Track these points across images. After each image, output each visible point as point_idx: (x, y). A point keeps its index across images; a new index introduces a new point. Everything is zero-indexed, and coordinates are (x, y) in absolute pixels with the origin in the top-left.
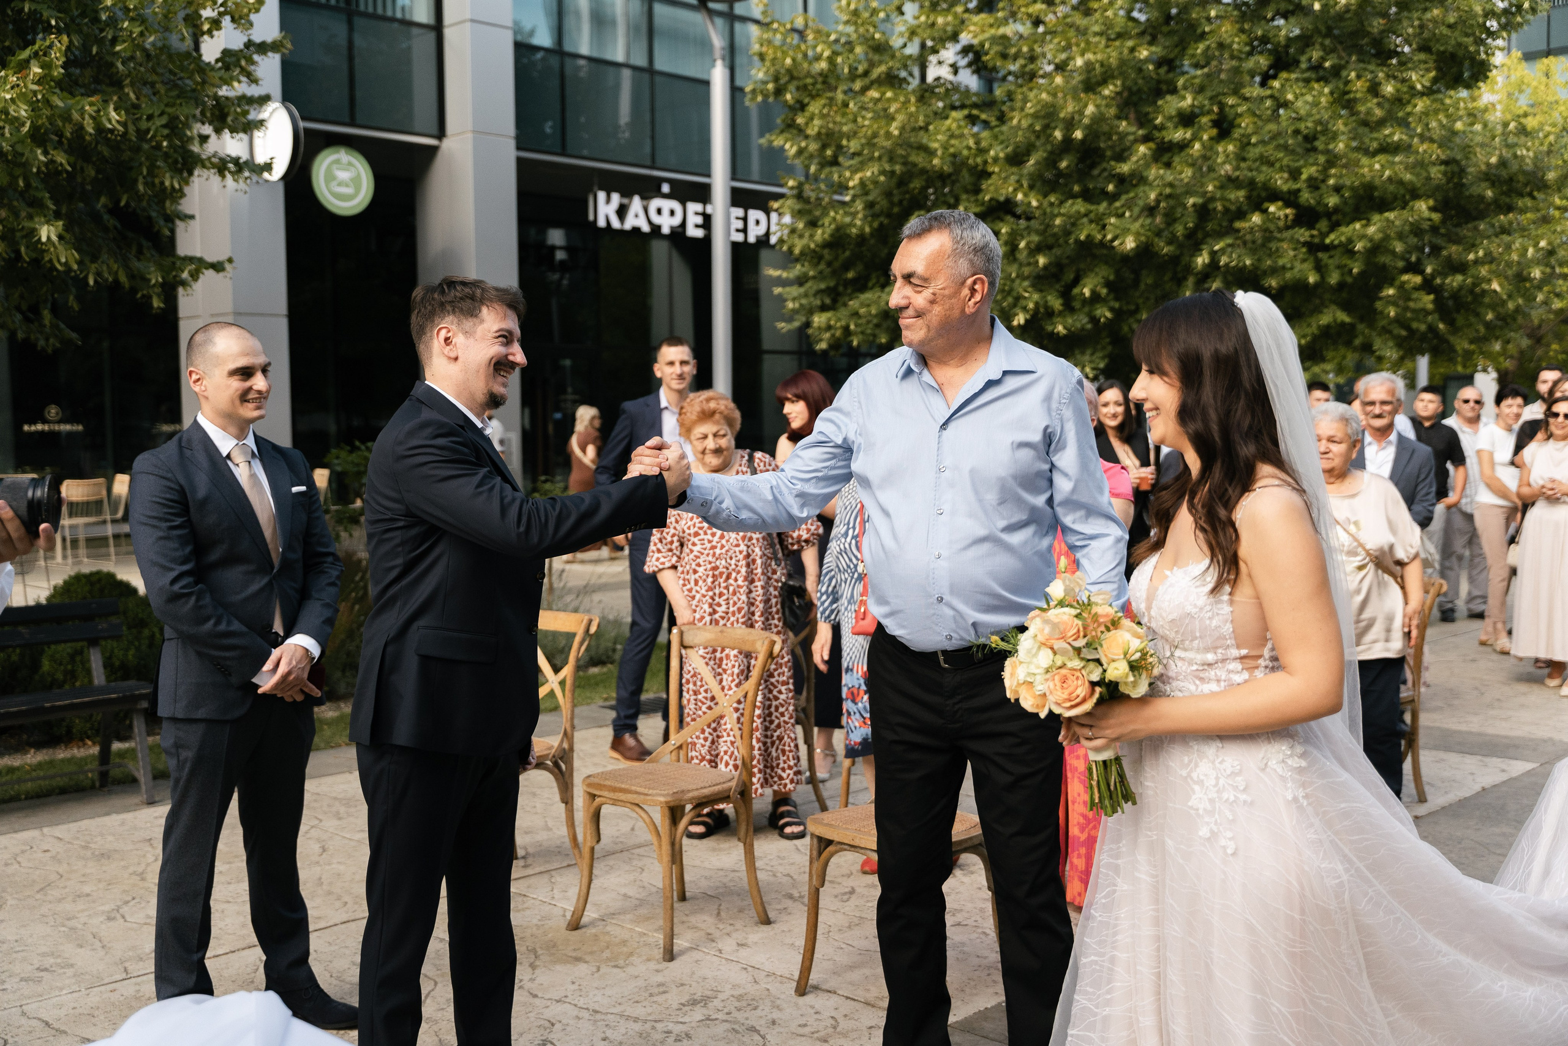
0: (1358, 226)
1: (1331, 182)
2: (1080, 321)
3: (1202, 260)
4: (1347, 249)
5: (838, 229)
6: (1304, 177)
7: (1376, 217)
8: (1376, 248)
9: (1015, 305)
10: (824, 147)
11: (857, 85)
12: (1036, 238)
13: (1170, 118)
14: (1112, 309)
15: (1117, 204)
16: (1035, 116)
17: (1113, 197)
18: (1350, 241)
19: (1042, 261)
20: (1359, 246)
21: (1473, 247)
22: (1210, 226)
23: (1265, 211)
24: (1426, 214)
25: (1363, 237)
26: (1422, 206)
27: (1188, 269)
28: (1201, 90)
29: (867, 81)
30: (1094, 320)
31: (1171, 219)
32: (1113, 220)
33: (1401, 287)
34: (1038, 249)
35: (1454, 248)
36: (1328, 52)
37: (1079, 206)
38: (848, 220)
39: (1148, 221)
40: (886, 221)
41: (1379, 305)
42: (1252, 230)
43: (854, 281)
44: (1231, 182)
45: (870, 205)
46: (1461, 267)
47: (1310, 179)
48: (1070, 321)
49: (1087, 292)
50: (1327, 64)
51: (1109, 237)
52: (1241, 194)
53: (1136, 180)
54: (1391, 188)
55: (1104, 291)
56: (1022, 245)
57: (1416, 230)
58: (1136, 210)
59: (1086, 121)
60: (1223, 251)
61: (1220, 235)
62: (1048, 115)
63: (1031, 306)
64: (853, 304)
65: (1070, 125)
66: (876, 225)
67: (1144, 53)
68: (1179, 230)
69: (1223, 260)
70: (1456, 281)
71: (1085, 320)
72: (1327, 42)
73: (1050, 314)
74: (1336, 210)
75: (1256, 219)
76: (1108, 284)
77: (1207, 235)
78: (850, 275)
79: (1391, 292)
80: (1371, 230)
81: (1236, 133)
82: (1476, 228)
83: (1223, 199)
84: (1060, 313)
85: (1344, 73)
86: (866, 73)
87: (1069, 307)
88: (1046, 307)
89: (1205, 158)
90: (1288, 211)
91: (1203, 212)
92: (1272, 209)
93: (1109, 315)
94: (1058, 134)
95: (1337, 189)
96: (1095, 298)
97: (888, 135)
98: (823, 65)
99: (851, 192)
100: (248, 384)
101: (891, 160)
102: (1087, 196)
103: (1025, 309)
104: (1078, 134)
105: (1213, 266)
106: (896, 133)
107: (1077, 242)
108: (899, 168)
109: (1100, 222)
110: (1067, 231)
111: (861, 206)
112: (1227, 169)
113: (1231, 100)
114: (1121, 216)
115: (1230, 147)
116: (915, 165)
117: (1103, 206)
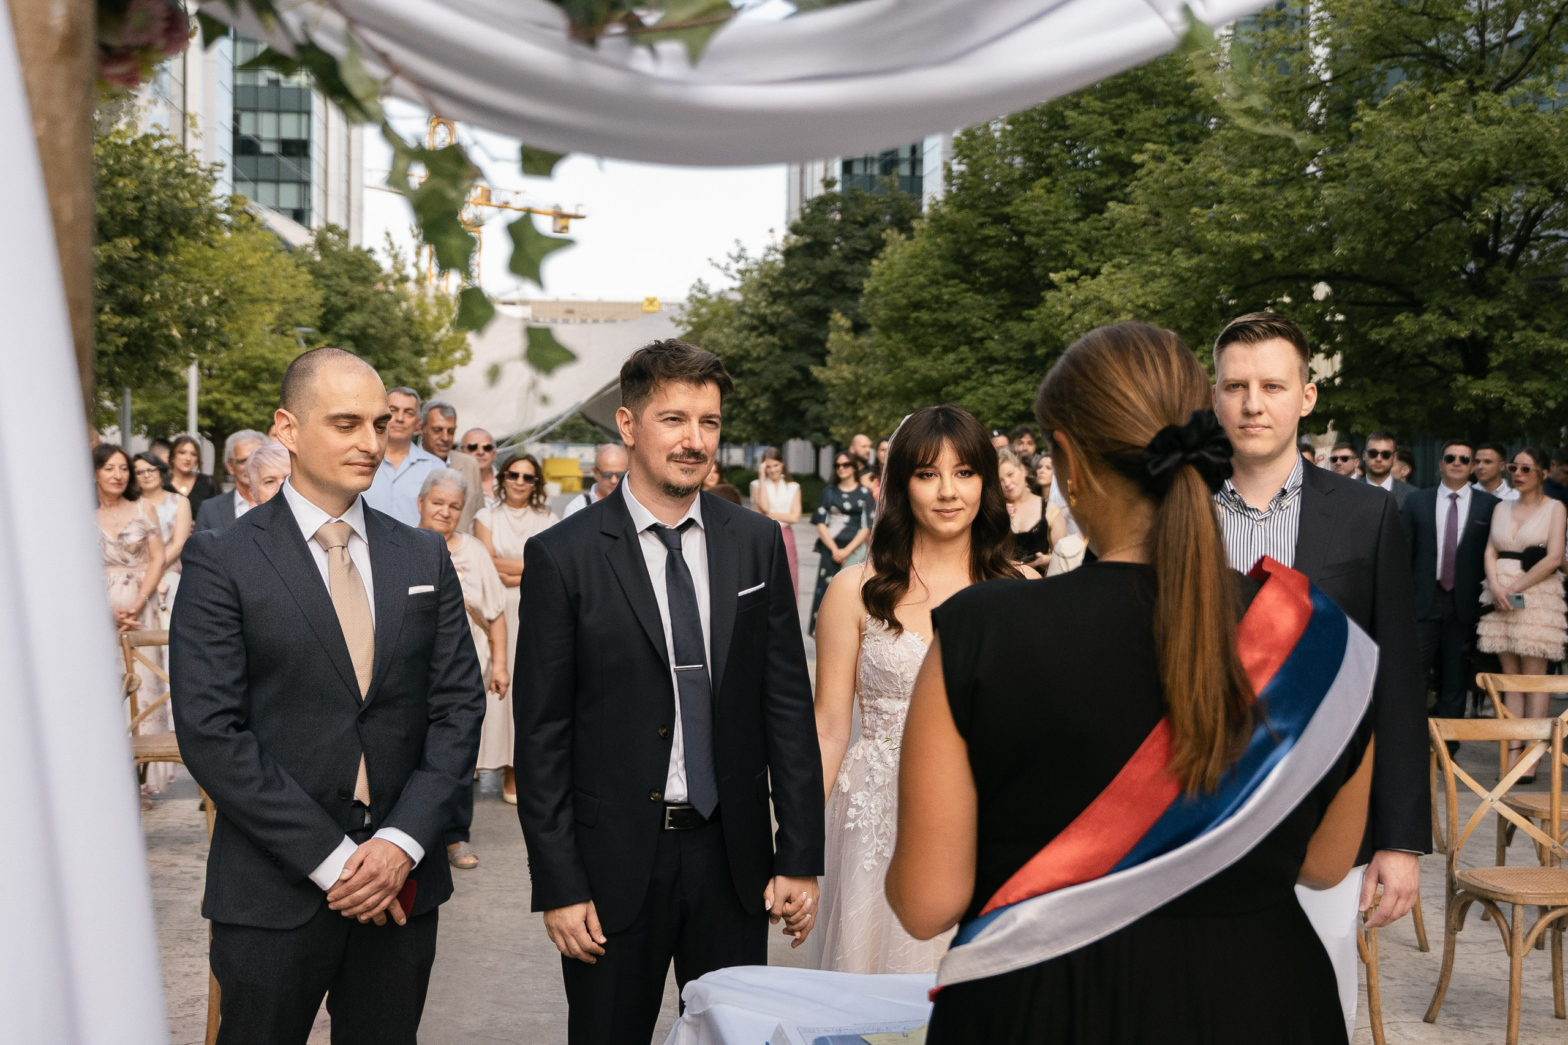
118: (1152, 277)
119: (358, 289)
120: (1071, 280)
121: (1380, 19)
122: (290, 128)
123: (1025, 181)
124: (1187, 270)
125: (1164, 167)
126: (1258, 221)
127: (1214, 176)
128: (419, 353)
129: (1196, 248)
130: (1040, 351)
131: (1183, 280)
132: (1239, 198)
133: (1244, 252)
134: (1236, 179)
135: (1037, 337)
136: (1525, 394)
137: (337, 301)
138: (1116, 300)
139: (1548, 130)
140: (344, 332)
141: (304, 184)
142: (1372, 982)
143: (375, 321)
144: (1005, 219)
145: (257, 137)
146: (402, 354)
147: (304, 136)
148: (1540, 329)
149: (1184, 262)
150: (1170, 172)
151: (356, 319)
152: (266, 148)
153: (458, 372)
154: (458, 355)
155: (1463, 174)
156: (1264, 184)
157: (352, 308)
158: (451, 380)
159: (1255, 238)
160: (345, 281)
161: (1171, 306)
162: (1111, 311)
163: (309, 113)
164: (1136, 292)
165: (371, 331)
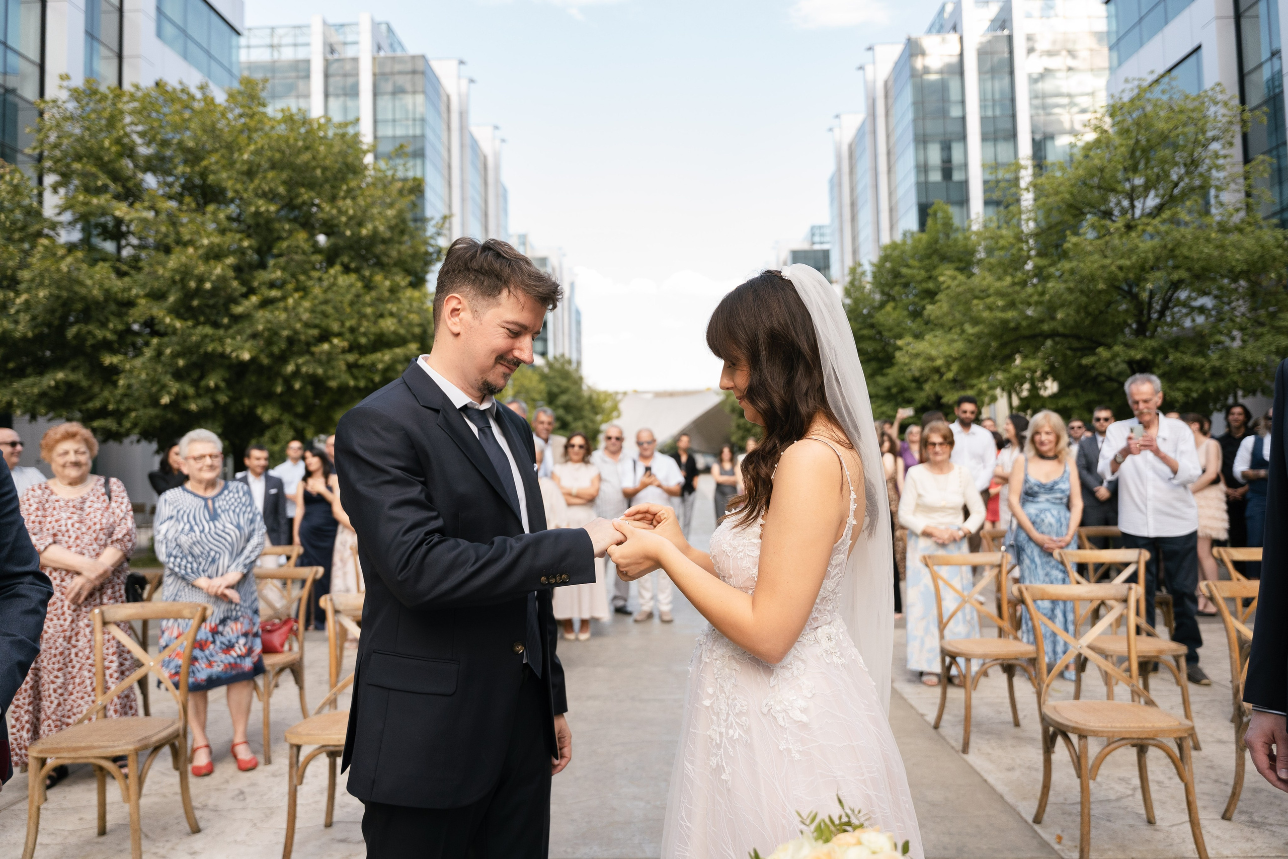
0: (378, 355)
1: (362, 330)
2: (206, 402)
3: (290, 368)
4: (372, 367)
11: (17, 236)
12: (178, 348)
13: (264, 283)
14: (228, 396)
15: (231, 331)
16: (176, 271)
17: (227, 327)
19: (181, 363)
20: (380, 366)
22: (295, 349)
27: (278, 374)
28: (284, 269)
29: (22, 234)
30: (216, 402)
31: (269, 343)
32: (230, 340)
34: (175, 355)
36: (352, 259)
37: (208, 330)
38: (11, 326)
39: (256, 343)
40: (46, 330)
42: (321, 353)
43: (12, 370)
44: (307, 325)
45: (34, 318)
49: (212, 384)
51: (228, 351)
52: (316, 332)
53: (245, 317)
54: (392, 337)
55: (223, 384)
56: (168, 351)
58: (245, 336)
59: (214, 278)
60: (304, 364)
61: (301, 354)
62: (185, 272)
63: (174, 391)
64: (16, 385)
65: (201, 280)
66: (37, 331)
67: (246, 244)
68: (276, 350)
69: (304, 369)
72: (352, 253)
73: (185, 397)
74: (365, 347)
75: (326, 346)
76: (224, 380)
77: (293, 354)
78: (11, 365)
80: (385, 358)
81: (311, 296)
83: (305, 333)
84: (193, 397)
85: (363, 271)
86: (23, 229)
87: (198, 395)
89: (294, 308)
91: (291, 341)
92: (334, 341)
93: (226, 399)
94: (193, 284)
95: (365, 334)
96: (217, 388)
97: (58, 270)
101: (59, 288)
102: (216, 325)
103: (169, 393)
104: (208, 286)
105: (296, 373)
107: (206, 353)
108: (65, 294)
109: (221, 340)
110: (198, 345)
111: (24, 318)
112: (306, 316)
113: (302, 278)
114: (233, 338)
115: (307, 304)
116: (76, 293)
117: (221, 332)
118: (953, 341)
119: (565, 384)
120: (909, 344)
121: (1075, 190)
123: (882, 305)
124: (973, 335)
125: (956, 282)
126: (1012, 305)
127: (985, 283)
128: (596, 413)
129: (975, 322)
130: (894, 390)
131: (970, 342)
132: (1000, 294)
133: (1005, 322)
134: (998, 284)
135: (892, 383)
136: (1178, 389)
137: (555, 389)
138: (934, 353)
139: (1183, 237)
142: (1191, 798)
143: (573, 398)
144: (872, 326)
148: (1183, 352)
149: (970, 329)
150: (959, 286)
155: (1132, 267)
156: (1014, 284)
159: (1010, 314)
160: (559, 380)
161: (964, 355)
162: (931, 359)
164: (945, 349)
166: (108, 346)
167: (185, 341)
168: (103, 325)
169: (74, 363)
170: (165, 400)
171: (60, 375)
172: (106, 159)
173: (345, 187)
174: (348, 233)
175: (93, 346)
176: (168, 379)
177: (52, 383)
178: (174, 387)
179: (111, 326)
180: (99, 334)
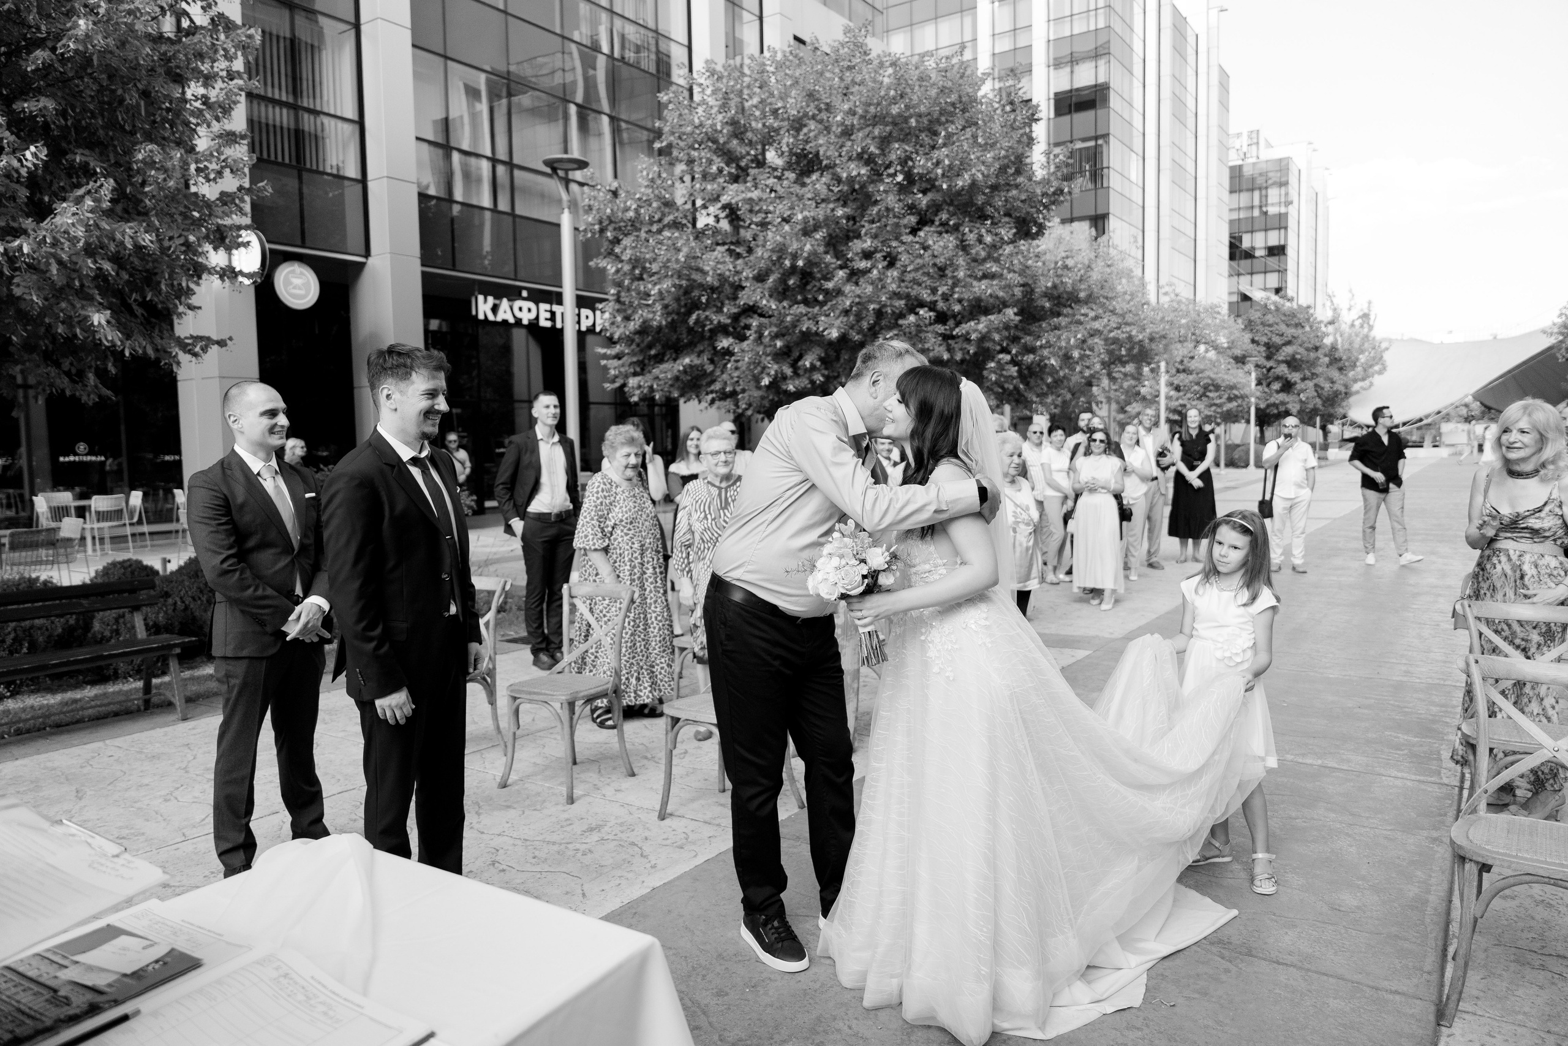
0: (972, 323)
1: (956, 296)
4: (966, 338)
5: (644, 322)
6: (940, 292)
7: (983, 319)
8: (983, 338)
9: (762, 372)
10: (634, 268)
11: (655, 228)
12: (775, 329)
13: (857, 254)
14: (823, 375)
15: (825, 308)
16: (773, 251)
17: (822, 304)
18: (968, 333)
19: (779, 344)
20: (973, 336)
21: (1039, 337)
22: (883, 323)
23: (917, 314)
24: (1012, 317)
25: (976, 330)
26: (1010, 313)
28: (875, 237)
29: (661, 225)
30: (813, 382)
31: (859, 318)
32: (823, 318)
33: (999, 362)
34: (777, 336)
35: (1028, 338)
37: (802, 309)
38: (650, 316)
39: (845, 319)
40: (676, 317)
41: (985, 373)
43: (656, 356)
44: (896, 295)
45: (666, 307)
46: (1032, 350)
47: (943, 294)
48: (797, 382)
49: (808, 364)
50: (951, 223)
51: (821, 329)
52: (902, 303)
53: (839, 292)
54: (991, 300)
55: (818, 364)
56: (766, 333)
57: (1007, 327)
58: (837, 312)
59: (805, 255)
62: (781, 250)
63: (773, 372)
64: (656, 371)
65: (795, 257)
66: (669, 319)
67: (840, 212)
68: (865, 325)
70: (1029, 358)
71: (807, 382)
72: (951, 209)
73: (785, 378)
74: (959, 313)
75: (912, 318)
76: (821, 359)
77: (882, 329)
78: (653, 352)
79: (993, 365)
80: (981, 326)
81: (898, 264)
82: (1040, 326)
83: (891, 306)
85: (961, 229)
86: (660, 221)
87: (796, 374)
88: (782, 373)
89: (880, 280)
90: (932, 314)
91: (879, 314)
92: (921, 312)
93: (822, 379)
94: (787, 263)
95: (960, 301)
96: (813, 368)
97: (677, 261)
98: (631, 214)
99: (652, 298)
100: (274, 421)
101: (679, 277)
102: (806, 302)
103: (768, 374)
104: (800, 263)
106: (683, 259)
107: (801, 332)
108: (684, 283)
109: (815, 319)
110: (794, 325)
111: (658, 307)
112: (893, 287)
113: (894, 244)
114: (828, 316)
115: (895, 273)
116: (695, 281)
117: (816, 309)
119: (1291, 331)
122: (1273, 239)
137: (1277, 340)
140: (1280, 358)
141: (1282, 272)
143: (1301, 350)
145: (1253, 248)
146: (1319, 370)
147: (1282, 243)
151: (1289, 350)
152: (1259, 253)
153: (1377, 380)
154: (1377, 368)
157: (1288, 343)
158: (1371, 384)
160: (1283, 328)
163: (1286, 228)
165: (1298, 357)
166: (722, 329)
167: (782, 321)
168: (720, 310)
169: (700, 347)
170: (766, 381)
171: (687, 361)
172: (721, 141)
173: (943, 133)
174: (945, 186)
175: (710, 330)
176: (767, 361)
177: (681, 368)
178: (773, 368)
179: (725, 310)
180: (716, 318)
